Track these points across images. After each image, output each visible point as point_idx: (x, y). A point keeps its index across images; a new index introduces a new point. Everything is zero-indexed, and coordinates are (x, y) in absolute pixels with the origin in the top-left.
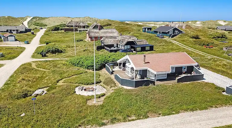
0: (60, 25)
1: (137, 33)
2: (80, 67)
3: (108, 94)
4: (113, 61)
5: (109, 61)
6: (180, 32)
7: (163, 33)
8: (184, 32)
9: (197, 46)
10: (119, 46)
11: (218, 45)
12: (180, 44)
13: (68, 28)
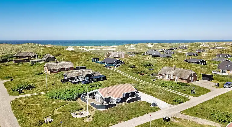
2: (61, 99)
4: (84, 93)
5: (81, 93)
6: (122, 62)
7: (109, 63)
8: (124, 62)
9: (135, 74)
11: (147, 72)
12: (123, 73)
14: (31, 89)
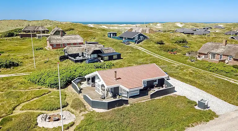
0: (15, 30)
1: (102, 39)
2: (42, 85)
3: (78, 124)
4: (80, 76)
5: (75, 76)
6: (145, 37)
7: (128, 39)
8: (149, 37)
10: (84, 55)
11: (181, 51)
13: (25, 33)
14: (12, 68)
